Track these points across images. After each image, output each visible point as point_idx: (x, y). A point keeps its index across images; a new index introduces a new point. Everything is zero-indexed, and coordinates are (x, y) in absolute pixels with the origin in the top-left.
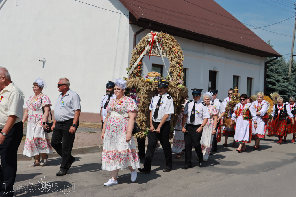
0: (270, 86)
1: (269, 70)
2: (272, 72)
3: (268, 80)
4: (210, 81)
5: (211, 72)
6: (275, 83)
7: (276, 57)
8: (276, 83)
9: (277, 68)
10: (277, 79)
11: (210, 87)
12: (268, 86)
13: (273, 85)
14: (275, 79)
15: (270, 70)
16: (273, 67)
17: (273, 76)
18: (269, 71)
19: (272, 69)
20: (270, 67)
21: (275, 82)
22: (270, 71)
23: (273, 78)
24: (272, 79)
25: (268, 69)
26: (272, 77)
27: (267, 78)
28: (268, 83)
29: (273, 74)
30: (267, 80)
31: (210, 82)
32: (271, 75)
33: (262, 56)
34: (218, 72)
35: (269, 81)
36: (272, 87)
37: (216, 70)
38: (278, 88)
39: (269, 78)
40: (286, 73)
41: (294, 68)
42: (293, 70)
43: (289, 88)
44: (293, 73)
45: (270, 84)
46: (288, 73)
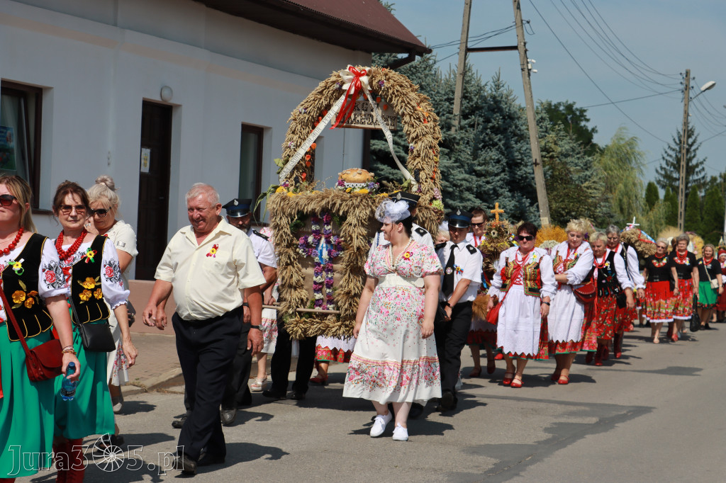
4: (143, 145)
5: (148, 106)
7: (405, 55)
11: (146, 169)
14: (403, 143)
27: (374, 139)
28: (375, 158)
30: (373, 148)
31: (147, 152)
33: (354, 49)
34: (179, 106)
35: (380, 150)
37: (173, 101)
39: (378, 140)
40: (444, 118)
41: (471, 100)
42: (466, 108)
43: (454, 180)
44: (467, 121)
45: (384, 165)
46: (450, 119)
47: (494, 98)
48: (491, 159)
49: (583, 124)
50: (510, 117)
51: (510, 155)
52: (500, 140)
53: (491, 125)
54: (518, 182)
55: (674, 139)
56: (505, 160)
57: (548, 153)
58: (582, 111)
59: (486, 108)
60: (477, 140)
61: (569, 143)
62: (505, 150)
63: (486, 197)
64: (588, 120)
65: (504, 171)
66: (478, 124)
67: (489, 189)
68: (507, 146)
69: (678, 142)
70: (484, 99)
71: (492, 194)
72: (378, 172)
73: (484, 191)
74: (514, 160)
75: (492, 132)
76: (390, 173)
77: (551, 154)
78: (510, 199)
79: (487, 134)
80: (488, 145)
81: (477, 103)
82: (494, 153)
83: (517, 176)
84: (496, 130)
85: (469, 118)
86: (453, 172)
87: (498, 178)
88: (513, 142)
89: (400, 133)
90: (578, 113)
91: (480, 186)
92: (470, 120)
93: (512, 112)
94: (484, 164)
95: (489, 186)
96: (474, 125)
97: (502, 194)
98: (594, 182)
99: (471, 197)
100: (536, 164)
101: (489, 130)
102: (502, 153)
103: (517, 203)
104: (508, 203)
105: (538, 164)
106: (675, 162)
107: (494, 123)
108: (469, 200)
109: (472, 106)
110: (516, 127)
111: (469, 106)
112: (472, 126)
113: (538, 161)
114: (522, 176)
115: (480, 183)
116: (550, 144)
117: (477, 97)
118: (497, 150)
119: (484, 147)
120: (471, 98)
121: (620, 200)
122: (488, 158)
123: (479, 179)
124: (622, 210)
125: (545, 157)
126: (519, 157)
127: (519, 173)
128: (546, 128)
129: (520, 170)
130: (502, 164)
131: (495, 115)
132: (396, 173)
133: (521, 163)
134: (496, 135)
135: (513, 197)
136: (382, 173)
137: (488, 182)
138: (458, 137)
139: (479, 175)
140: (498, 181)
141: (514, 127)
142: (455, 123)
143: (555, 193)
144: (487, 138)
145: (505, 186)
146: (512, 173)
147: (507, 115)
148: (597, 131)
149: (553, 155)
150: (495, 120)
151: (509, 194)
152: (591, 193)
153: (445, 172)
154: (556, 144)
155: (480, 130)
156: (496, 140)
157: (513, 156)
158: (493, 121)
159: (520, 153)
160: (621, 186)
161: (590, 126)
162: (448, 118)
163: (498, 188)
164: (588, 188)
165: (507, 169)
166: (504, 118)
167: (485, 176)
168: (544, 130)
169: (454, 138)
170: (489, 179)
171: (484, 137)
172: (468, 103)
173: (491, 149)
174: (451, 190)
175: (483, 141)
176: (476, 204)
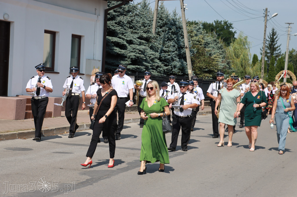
0: (117, 50)
1: (116, 23)
2: (122, 26)
3: (115, 39)
6: (125, 45)
8: (127, 45)
9: (132, 20)
10: (128, 39)
12: (114, 49)
13: (121, 49)
14: (126, 39)
15: (118, 22)
16: (122, 18)
17: (123, 34)
18: (116, 25)
19: (121, 21)
20: (119, 18)
21: (125, 43)
22: (118, 24)
23: (123, 37)
24: (120, 38)
25: (115, 21)
26: (120, 36)
28: (113, 45)
29: (122, 30)
30: (112, 40)
32: (119, 31)
34: (13, 22)
35: (115, 42)
36: (119, 53)
37: (10, 20)
38: (129, 54)
39: (115, 37)
40: (146, 28)
41: (163, 20)
42: (161, 24)
43: (147, 54)
44: (162, 29)
45: (117, 47)
46: (149, 28)
47: (173, 20)
48: (171, 45)
49: (231, 29)
50: (180, 28)
51: (179, 44)
52: (175, 37)
53: (171, 31)
54: (182, 55)
55: (268, 36)
56: (176, 46)
57: (199, 43)
58: (231, 24)
59: (169, 24)
60: (164, 37)
61: (211, 38)
62: (177, 41)
63: (168, 61)
64: (233, 28)
65: (176, 50)
66: (166, 31)
67: (169, 58)
68: (178, 40)
69: (270, 37)
70: (169, 20)
71: (171, 60)
72: (114, 50)
73: (167, 59)
74: (180, 46)
75: (172, 34)
76: (119, 51)
77: (200, 43)
78: (179, 62)
79: (170, 35)
80: (169, 39)
81: (166, 22)
82: (172, 43)
83: (182, 52)
84: (173, 33)
85: (162, 28)
86: (147, 51)
87: (174, 53)
88: (180, 38)
89: (125, 34)
90: (229, 25)
91: (166, 56)
92: (163, 29)
93: (180, 26)
94: (168, 47)
95: (169, 57)
96: (164, 31)
97: (175, 60)
98: (218, 55)
99: (158, 61)
100: (186, 48)
101: (170, 33)
102: (176, 43)
103: (181, 64)
104: (178, 64)
105: (187, 48)
106: (268, 46)
107: (173, 30)
108: (156, 63)
109: (164, 23)
110: (182, 32)
111: (163, 23)
112: (163, 31)
113: (187, 47)
114: (184, 53)
115: (166, 55)
116: (200, 39)
117: (166, 19)
118: (174, 41)
119: (168, 40)
120: (163, 19)
121: (241, 62)
122: (169, 45)
123: (165, 53)
124: (242, 66)
125: (198, 44)
126: (183, 45)
127: (182, 51)
128: (201, 32)
129: (183, 50)
130: (176, 47)
131: (173, 27)
132: (122, 51)
133: (184, 47)
134: (174, 35)
135: (180, 61)
136: (116, 51)
137: (169, 55)
138: (152, 36)
139: (165, 52)
140: (174, 54)
141: (181, 32)
142: (153, 30)
143: (199, 59)
144: (170, 37)
145: (177, 57)
146: (180, 51)
147: (178, 27)
148: (236, 33)
149: (201, 43)
150: (173, 29)
151: (178, 60)
152: (217, 60)
153: (142, 51)
154: (203, 39)
155: (166, 33)
156: (173, 37)
157: (180, 44)
158: (172, 29)
159: (183, 43)
160: (242, 56)
161: (233, 31)
162: (148, 28)
163: (173, 58)
164: (215, 57)
165: (178, 49)
166: (177, 28)
167: (168, 52)
168: (200, 33)
169: (151, 37)
170: (170, 53)
171: (168, 36)
172: (162, 22)
173: (171, 41)
174: (145, 58)
175: (168, 38)
176: (159, 64)
